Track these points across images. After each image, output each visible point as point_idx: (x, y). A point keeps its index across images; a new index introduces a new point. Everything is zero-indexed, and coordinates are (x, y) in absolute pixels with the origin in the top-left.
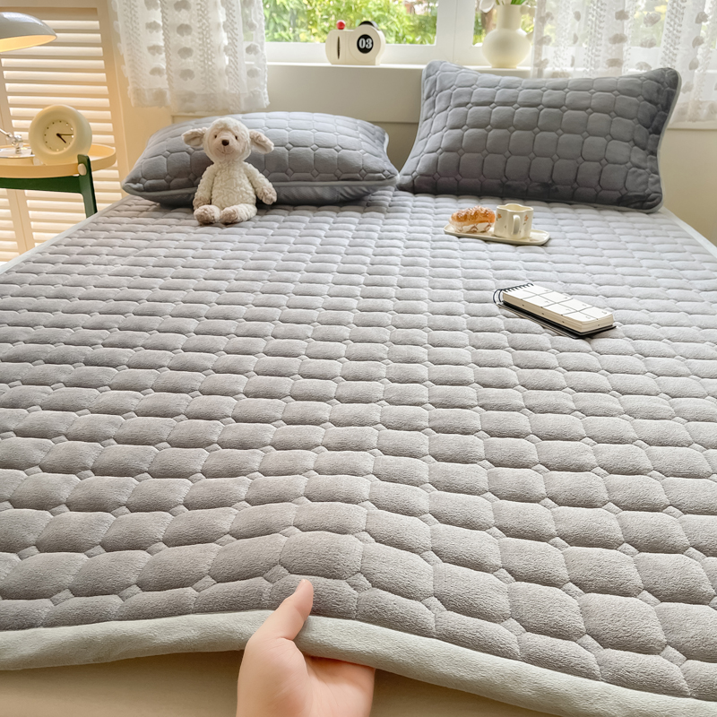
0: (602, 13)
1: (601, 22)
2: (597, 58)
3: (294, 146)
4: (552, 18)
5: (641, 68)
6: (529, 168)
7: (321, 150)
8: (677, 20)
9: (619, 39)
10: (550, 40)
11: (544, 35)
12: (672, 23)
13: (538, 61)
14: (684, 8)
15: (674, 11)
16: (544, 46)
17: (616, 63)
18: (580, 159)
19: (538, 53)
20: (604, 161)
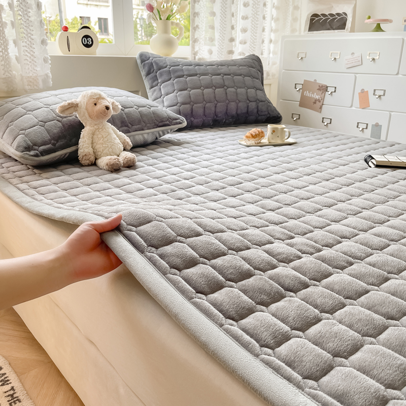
0: (225, 26)
1: (224, 31)
2: (222, 50)
3: (125, 108)
4: (199, 28)
5: (240, 55)
6: (227, 109)
7: (141, 109)
8: (254, 30)
9: (232, 40)
10: (198, 40)
11: (195, 37)
12: (253, 32)
13: (193, 52)
14: (257, 24)
15: (253, 26)
16: (196, 44)
17: (231, 52)
18: (248, 101)
19: (193, 47)
20: (258, 101)
